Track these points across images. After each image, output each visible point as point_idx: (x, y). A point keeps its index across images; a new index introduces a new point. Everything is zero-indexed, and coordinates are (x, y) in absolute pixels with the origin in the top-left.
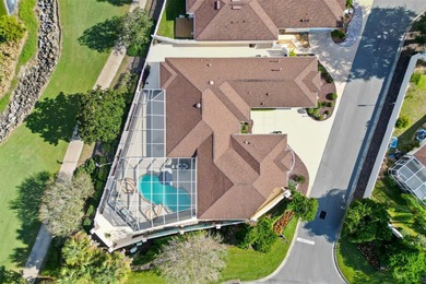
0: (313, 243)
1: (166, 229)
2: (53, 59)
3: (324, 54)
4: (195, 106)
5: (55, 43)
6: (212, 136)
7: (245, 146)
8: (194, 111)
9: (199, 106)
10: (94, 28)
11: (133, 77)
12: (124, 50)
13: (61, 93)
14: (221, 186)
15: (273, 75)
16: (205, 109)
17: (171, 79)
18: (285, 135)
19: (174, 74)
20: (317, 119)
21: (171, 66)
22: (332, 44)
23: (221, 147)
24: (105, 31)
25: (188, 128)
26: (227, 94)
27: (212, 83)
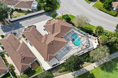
0: (59, 13)
3: (21, 33)
4: (52, 44)
6: (55, 36)
7: (52, 30)
9: (51, 43)
11: (58, 68)
14: (64, 27)
16: (51, 41)
17: (51, 55)
18: (44, 26)
19: (49, 55)
20: (36, 26)
22: (17, 34)
23: (56, 34)
26: (44, 40)
27: (44, 45)
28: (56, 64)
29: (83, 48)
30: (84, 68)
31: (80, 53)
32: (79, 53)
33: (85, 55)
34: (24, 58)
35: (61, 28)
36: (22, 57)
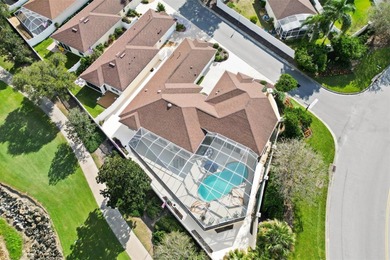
0: (317, 100)
1: (257, 196)
2: (43, 219)
4: (168, 108)
5: (32, 208)
6: (198, 110)
7: (219, 94)
8: (172, 111)
9: (170, 105)
10: (52, 166)
12: (88, 154)
13: (78, 229)
14: (241, 121)
15: (180, 59)
17: (137, 118)
18: (226, 72)
19: (135, 114)
21: (127, 114)
22: (185, 33)
23: (210, 109)
24: (62, 159)
25: (181, 122)
27: (160, 91)
28: (124, 145)
29: (197, 210)
30: (132, 233)
31: (178, 207)
32: (173, 202)
33: (174, 223)
34: (113, 67)
35: (233, 114)
36: (114, 61)
